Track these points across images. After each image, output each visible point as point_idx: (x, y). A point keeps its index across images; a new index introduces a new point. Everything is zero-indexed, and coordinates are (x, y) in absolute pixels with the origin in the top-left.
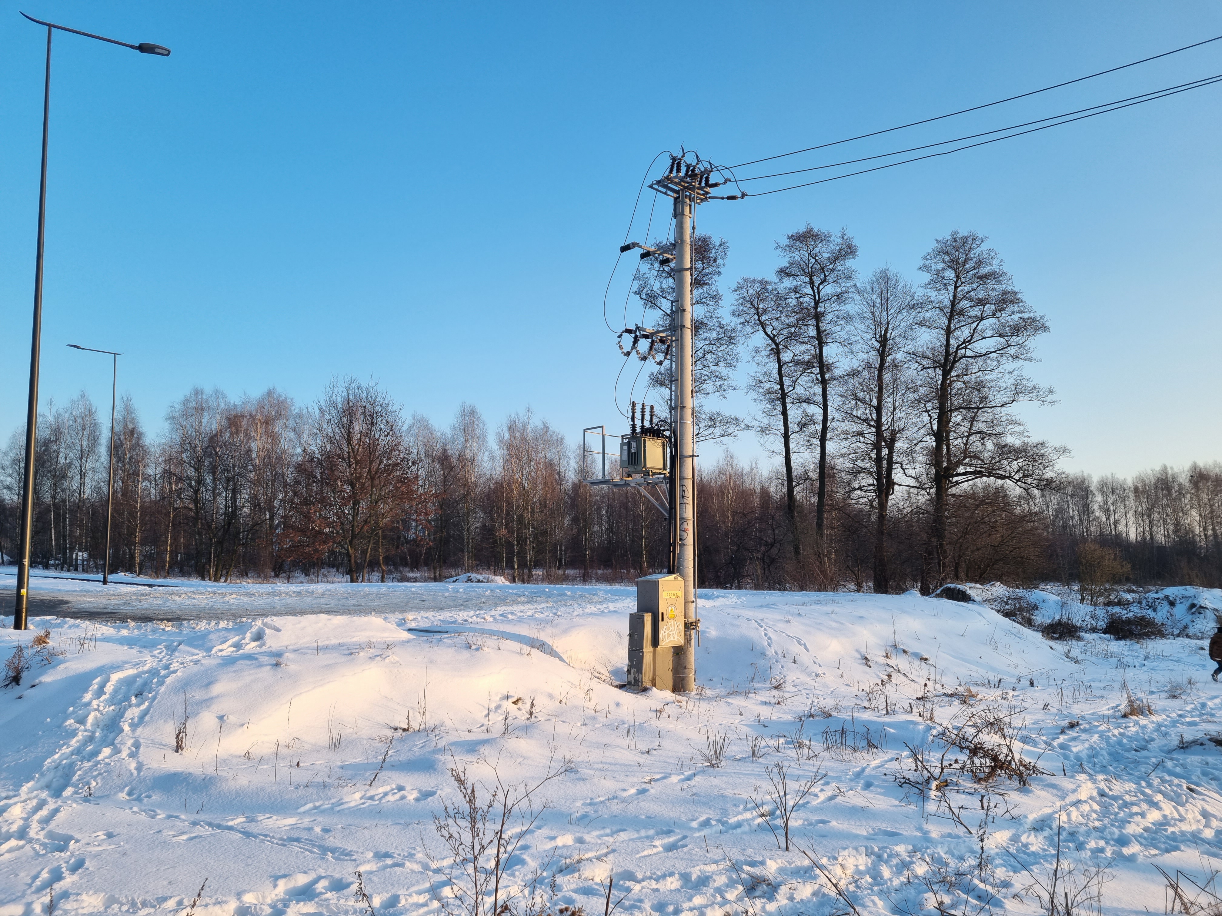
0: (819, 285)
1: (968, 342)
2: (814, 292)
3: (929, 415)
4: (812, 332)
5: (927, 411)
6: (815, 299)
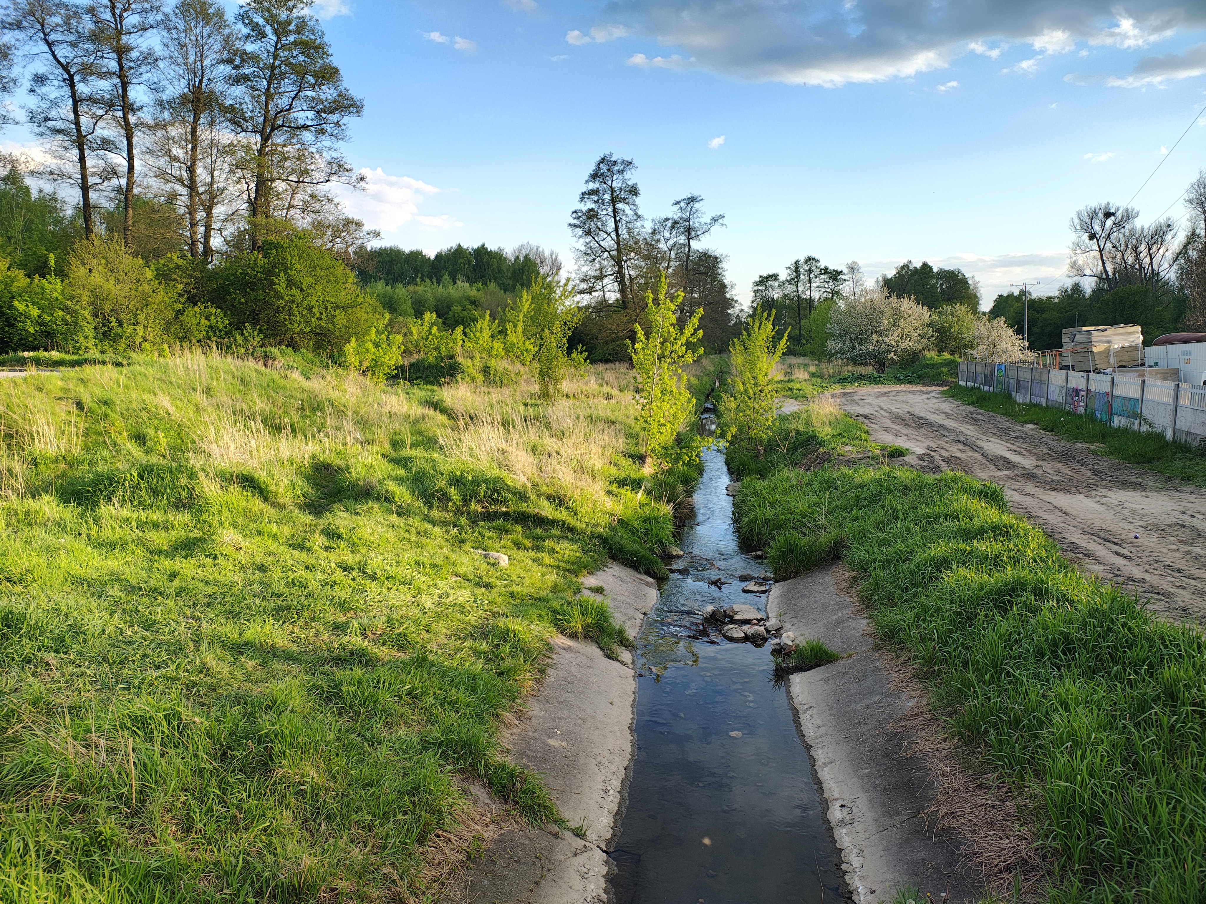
0: (122, 13)
1: (286, 111)
3: (247, 183)
4: (114, 68)
5: (245, 178)
6: (117, 29)
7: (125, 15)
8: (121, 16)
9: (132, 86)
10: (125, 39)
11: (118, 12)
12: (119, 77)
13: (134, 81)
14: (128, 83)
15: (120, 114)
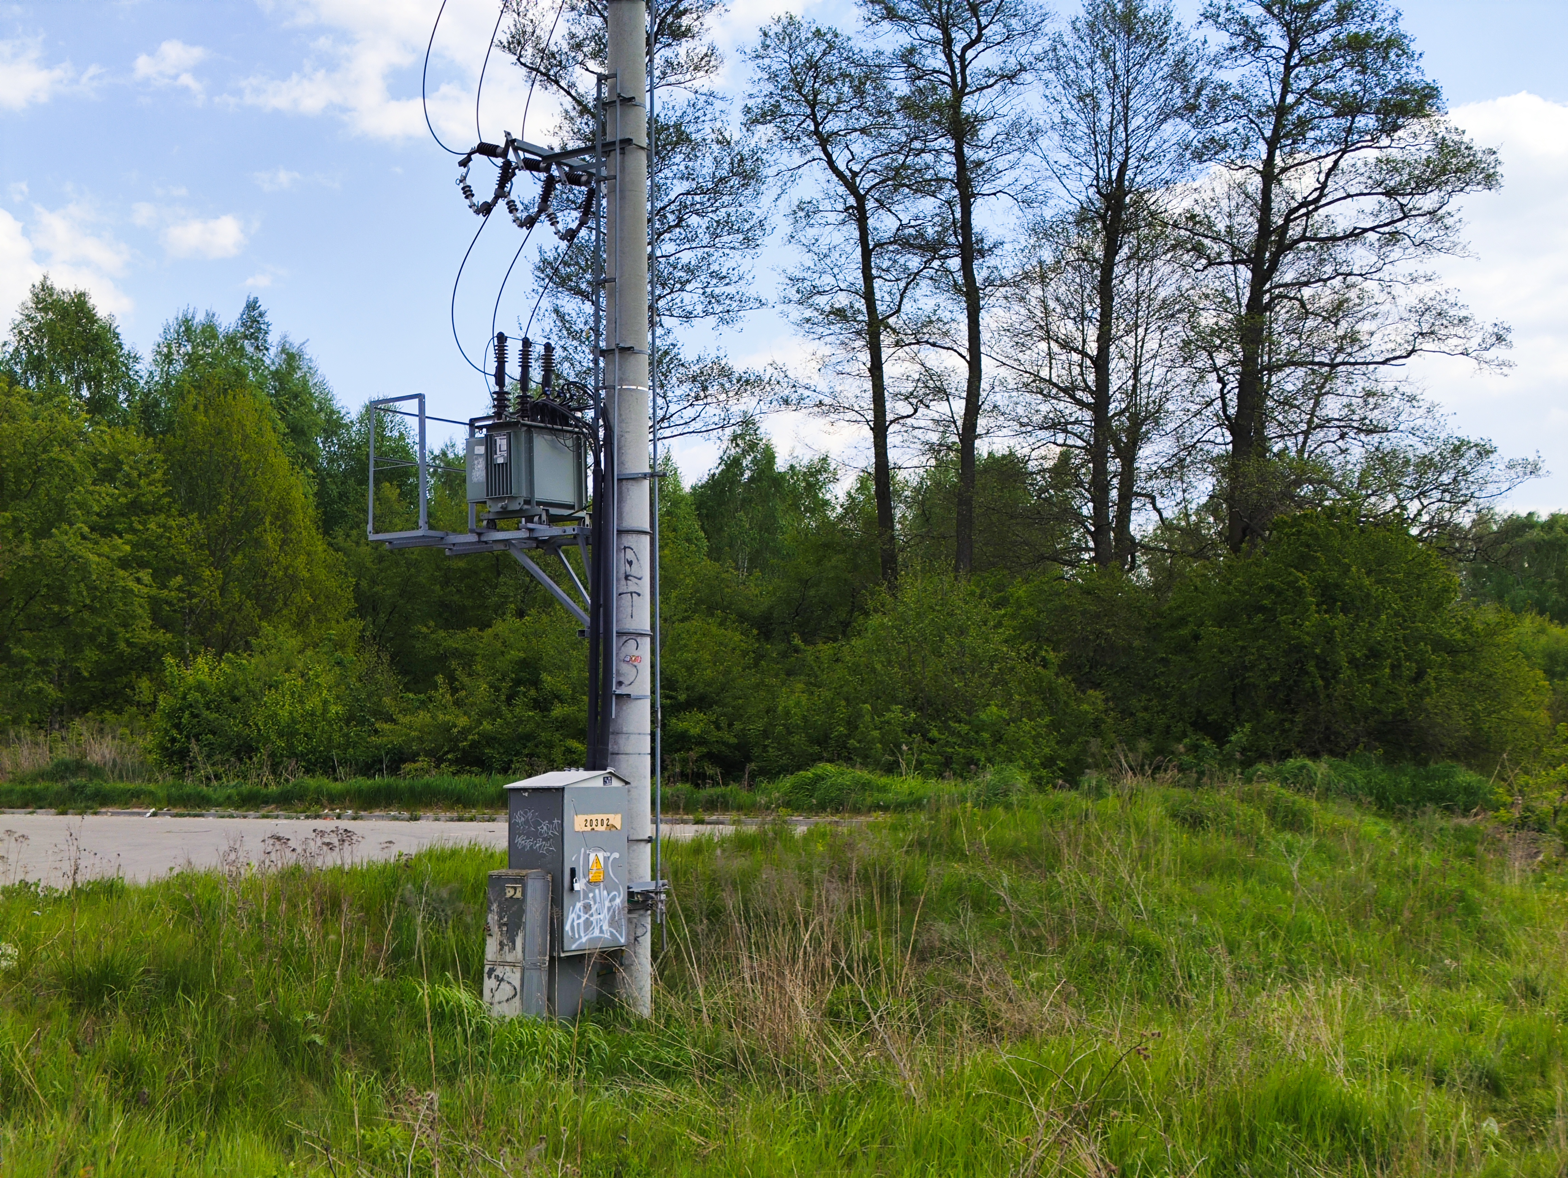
0: (965, 50)
1: (1312, 204)
2: (953, 68)
3: (1220, 380)
4: (948, 168)
5: (1216, 369)
6: (953, 85)
7: (970, 54)
8: (962, 58)
9: (980, 200)
10: (970, 105)
11: (957, 49)
12: (958, 186)
13: (986, 189)
14: (974, 195)
15: (954, 263)
